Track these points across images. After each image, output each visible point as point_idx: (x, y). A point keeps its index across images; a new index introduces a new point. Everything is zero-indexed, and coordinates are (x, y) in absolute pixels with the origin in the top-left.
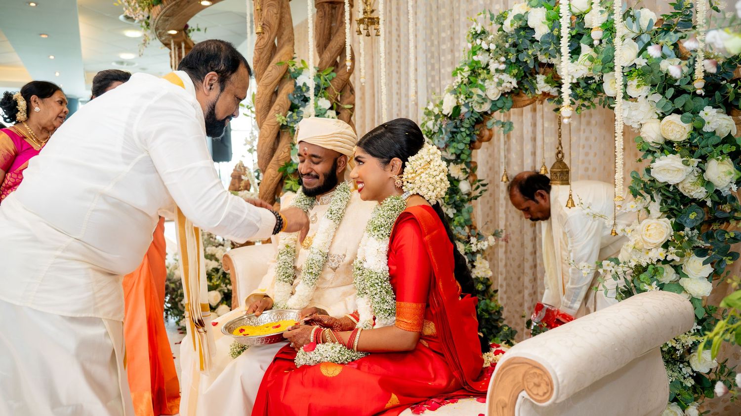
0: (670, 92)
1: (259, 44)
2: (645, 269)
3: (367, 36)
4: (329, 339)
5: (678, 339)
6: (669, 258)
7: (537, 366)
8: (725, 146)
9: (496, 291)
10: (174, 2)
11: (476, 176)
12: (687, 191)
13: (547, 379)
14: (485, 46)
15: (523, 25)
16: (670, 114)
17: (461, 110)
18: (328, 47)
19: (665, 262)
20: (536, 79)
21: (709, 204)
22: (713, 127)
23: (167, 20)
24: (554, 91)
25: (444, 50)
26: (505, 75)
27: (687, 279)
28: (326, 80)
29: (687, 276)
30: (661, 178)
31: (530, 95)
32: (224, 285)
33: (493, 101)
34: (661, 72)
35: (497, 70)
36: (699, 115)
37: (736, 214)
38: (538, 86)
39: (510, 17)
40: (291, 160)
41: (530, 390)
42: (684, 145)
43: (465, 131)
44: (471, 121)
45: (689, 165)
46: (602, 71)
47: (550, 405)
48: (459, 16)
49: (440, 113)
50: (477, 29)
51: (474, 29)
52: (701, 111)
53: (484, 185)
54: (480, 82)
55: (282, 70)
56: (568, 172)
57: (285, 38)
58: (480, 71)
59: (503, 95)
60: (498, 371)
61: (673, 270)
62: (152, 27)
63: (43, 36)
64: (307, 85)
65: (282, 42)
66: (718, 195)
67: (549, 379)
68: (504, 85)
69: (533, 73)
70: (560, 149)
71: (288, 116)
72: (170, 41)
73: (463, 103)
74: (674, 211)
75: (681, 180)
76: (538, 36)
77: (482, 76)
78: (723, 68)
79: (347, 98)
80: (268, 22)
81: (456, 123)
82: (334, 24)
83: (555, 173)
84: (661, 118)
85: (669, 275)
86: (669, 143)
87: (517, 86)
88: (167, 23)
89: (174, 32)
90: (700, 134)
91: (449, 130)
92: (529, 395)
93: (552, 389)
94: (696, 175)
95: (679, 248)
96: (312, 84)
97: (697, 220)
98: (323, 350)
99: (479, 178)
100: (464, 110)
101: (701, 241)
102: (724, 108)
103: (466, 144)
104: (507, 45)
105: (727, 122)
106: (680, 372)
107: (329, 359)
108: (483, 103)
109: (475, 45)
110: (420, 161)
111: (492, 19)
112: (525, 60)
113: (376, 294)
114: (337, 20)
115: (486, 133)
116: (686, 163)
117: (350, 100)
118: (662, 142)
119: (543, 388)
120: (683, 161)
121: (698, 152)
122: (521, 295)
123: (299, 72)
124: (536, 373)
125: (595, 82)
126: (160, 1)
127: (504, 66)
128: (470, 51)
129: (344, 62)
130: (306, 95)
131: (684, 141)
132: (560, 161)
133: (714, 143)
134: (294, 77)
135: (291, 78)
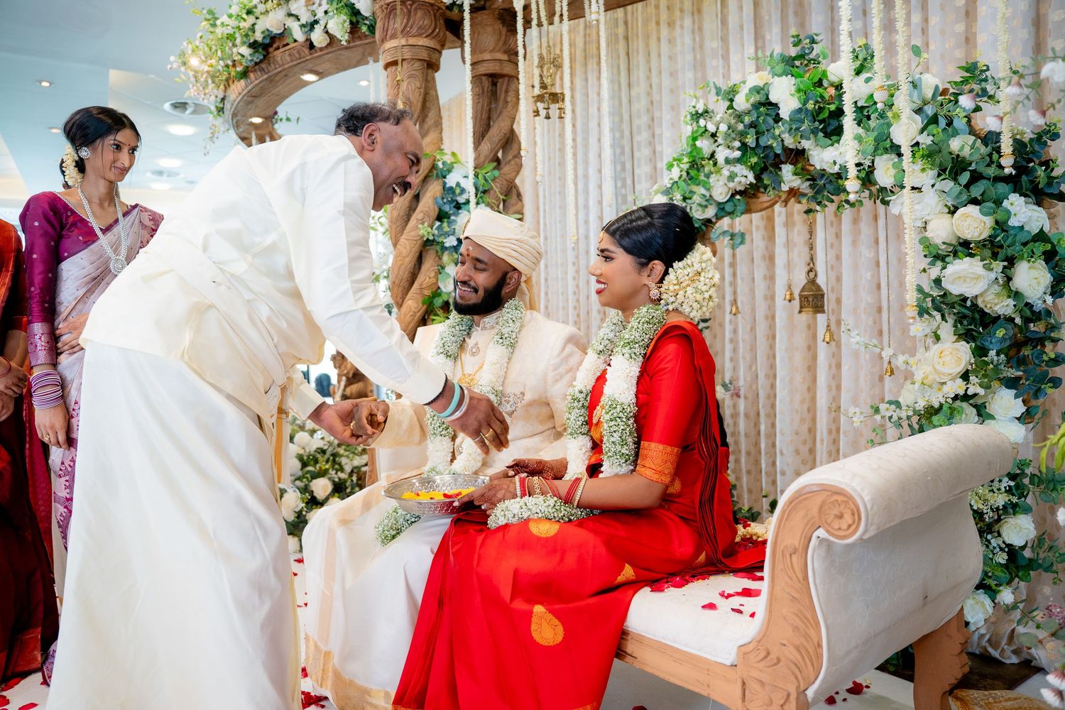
0: (965, 178)
2: (938, 411)
3: (547, 118)
4: (537, 491)
5: (986, 499)
6: (970, 392)
7: (839, 492)
8: (1037, 244)
10: (265, 76)
12: (988, 306)
13: (852, 507)
14: (712, 128)
15: (763, 100)
16: (965, 206)
18: (486, 138)
19: (966, 397)
20: (780, 169)
21: (1018, 321)
22: (1021, 220)
23: (251, 102)
24: (805, 187)
25: (639, 143)
26: (739, 166)
27: (993, 422)
28: (486, 180)
29: (992, 417)
30: (955, 289)
31: (771, 192)
32: (334, 472)
33: (719, 204)
34: (951, 153)
35: (728, 161)
36: (1003, 205)
37: (1052, 335)
38: (785, 179)
39: (743, 91)
40: (439, 288)
41: (829, 525)
42: (984, 245)
45: (992, 269)
46: (874, 154)
47: (856, 543)
48: (661, 97)
50: (698, 106)
51: (694, 107)
52: (1005, 201)
54: (702, 177)
56: (823, 296)
58: (703, 163)
59: (733, 195)
60: (783, 508)
61: (974, 411)
62: (228, 114)
64: (463, 186)
65: (426, 127)
66: (1029, 310)
67: (855, 505)
68: (737, 180)
69: (777, 165)
70: (811, 265)
71: (434, 228)
72: (251, 134)
74: (973, 334)
75: (982, 290)
76: (785, 113)
77: (707, 169)
78: (1031, 146)
79: (513, 205)
80: (409, 100)
83: (806, 297)
84: (953, 212)
85: (969, 417)
86: (965, 244)
87: (754, 182)
88: (250, 107)
89: (257, 120)
90: (1003, 230)
92: (828, 532)
95: (985, 376)
96: (469, 185)
97: (1005, 339)
101: (1010, 369)
102: (1034, 198)
104: (742, 127)
105: (1037, 214)
106: (989, 546)
108: (706, 206)
109: (697, 128)
110: (688, 270)
111: (718, 94)
112: (768, 144)
114: (498, 99)
116: (988, 268)
117: (517, 208)
118: (955, 242)
120: (984, 265)
121: (1004, 253)
123: (449, 169)
124: (836, 501)
125: (864, 169)
126: (245, 74)
127: (738, 154)
128: (689, 137)
129: (510, 157)
130: (461, 200)
131: (985, 240)
132: (812, 282)
133: (1024, 240)
134: (444, 174)
135: (438, 176)
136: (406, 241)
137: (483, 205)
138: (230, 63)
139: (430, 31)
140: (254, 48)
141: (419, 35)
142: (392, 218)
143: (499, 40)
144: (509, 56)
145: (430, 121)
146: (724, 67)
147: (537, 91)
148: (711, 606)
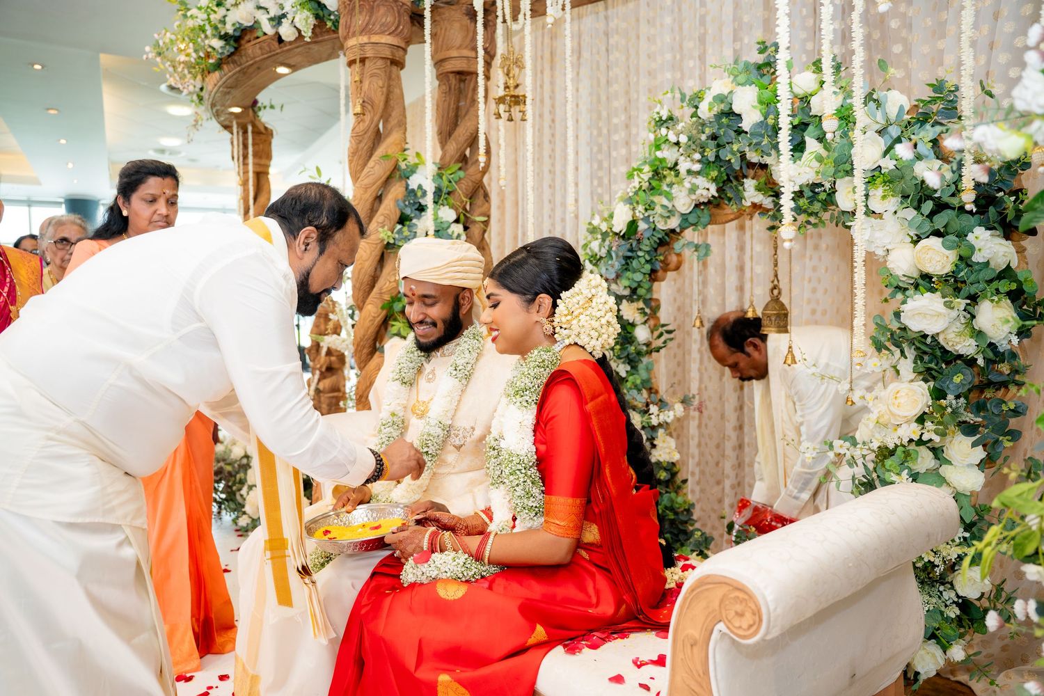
0: (928, 206)
1: (357, 129)
2: (892, 453)
3: (508, 120)
4: (449, 546)
5: (938, 551)
6: (925, 438)
7: (740, 587)
8: (1003, 281)
9: (685, 481)
10: (238, 69)
11: (658, 319)
12: (950, 344)
13: (753, 607)
14: (673, 139)
15: (726, 109)
16: (928, 237)
17: (638, 226)
18: (453, 136)
19: (920, 442)
20: (742, 184)
21: (981, 362)
22: (986, 255)
23: (229, 93)
24: (768, 202)
25: (616, 142)
26: (700, 178)
27: (950, 467)
28: (450, 182)
29: (949, 463)
30: (915, 325)
31: (734, 206)
33: (683, 215)
34: (915, 178)
35: (689, 172)
36: (967, 238)
37: (1017, 378)
38: (746, 194)
39: (709, 98)
41: (730, 621)
42: (946, 281)
43: (644, 256)
44: (653, 243)
45: (953, 308)
46: (834, 176)
47: (758, 643)
48: (638, 95)
49: (609, 230)
50: (661, 113)
51: (658, 113)
52: (970, 234)
53: (669, 332)
54: (665, 188)
55: (389, 166)
56: (786, 315)
57: (393, 121)
58: (665, 173)
59: (696, 206)
60: (686, 594)
61: (931, 455)
62: (207, 102)
63: (52, 112)
64: (424, 188)
65: (389, 127)
66: (992, 350)
67: (756, 606)
68: (698, 192)
69: (740, 177)
70: (776, 282)
71: (395, 231)
72: (232, 122)
73: (642, 216)
74: (933, 372)
75: (943, 328)
76: (746, 125)
77: (668, 180)
78: (999, 175)
79: (479, 207)
80: (370, 99)
81: (631, 245)
82: (462, 104)
83: (769, 316)
84: (915, 242)
85: (925, 460)
86: (927, 277)
87: (716, 195)
88: (227, 97)
89: (237, 110)
90: (968, 266)
91: (621, 254)
92: (728, 628)
93: (761, 620)
94: (963, 320)
95: (939, 423)
96: (430, 187)
97: (964, 385)
98: (442, 561)
99: (662, 322)
100: (642, 226)
101: (969, 415)
102: (1001, 229)
103: (645, 274)
104: (703, 137)
105: (1004, 248)
106: (939, 597)
107: (448, 575)
108: (668, 217)
109: (659, 136)
110: (578, 298)
111: (682, 100)
112: (727, 159)
113: (517, 485)
114: (466, 97)
115: (673, 259)
116: (949, 306)
117: (483, 209)
118: (916, 275)
119: (748, 619)
120: (945, 302)
121: (966, 290)
122: (721, 487)
123: (413, 170)
124: (738, 597)
125: (825, 191)
126: (219, 66)
127: (698, 166)
128: (652, 145)
129: (476, 157)
130: (422, 202)
131: (947, 275)
132: (776, 300)
133: (988, 278)
134: (408, 175)
135: (400, 177)
136: (366, 244)
137: (447, 207)
138: (202, 54)
139: (393, 28)
140: (226, 40)
141: (382, 33)
143: (466, 36)
146: (701, 69)
148: (618, 679)
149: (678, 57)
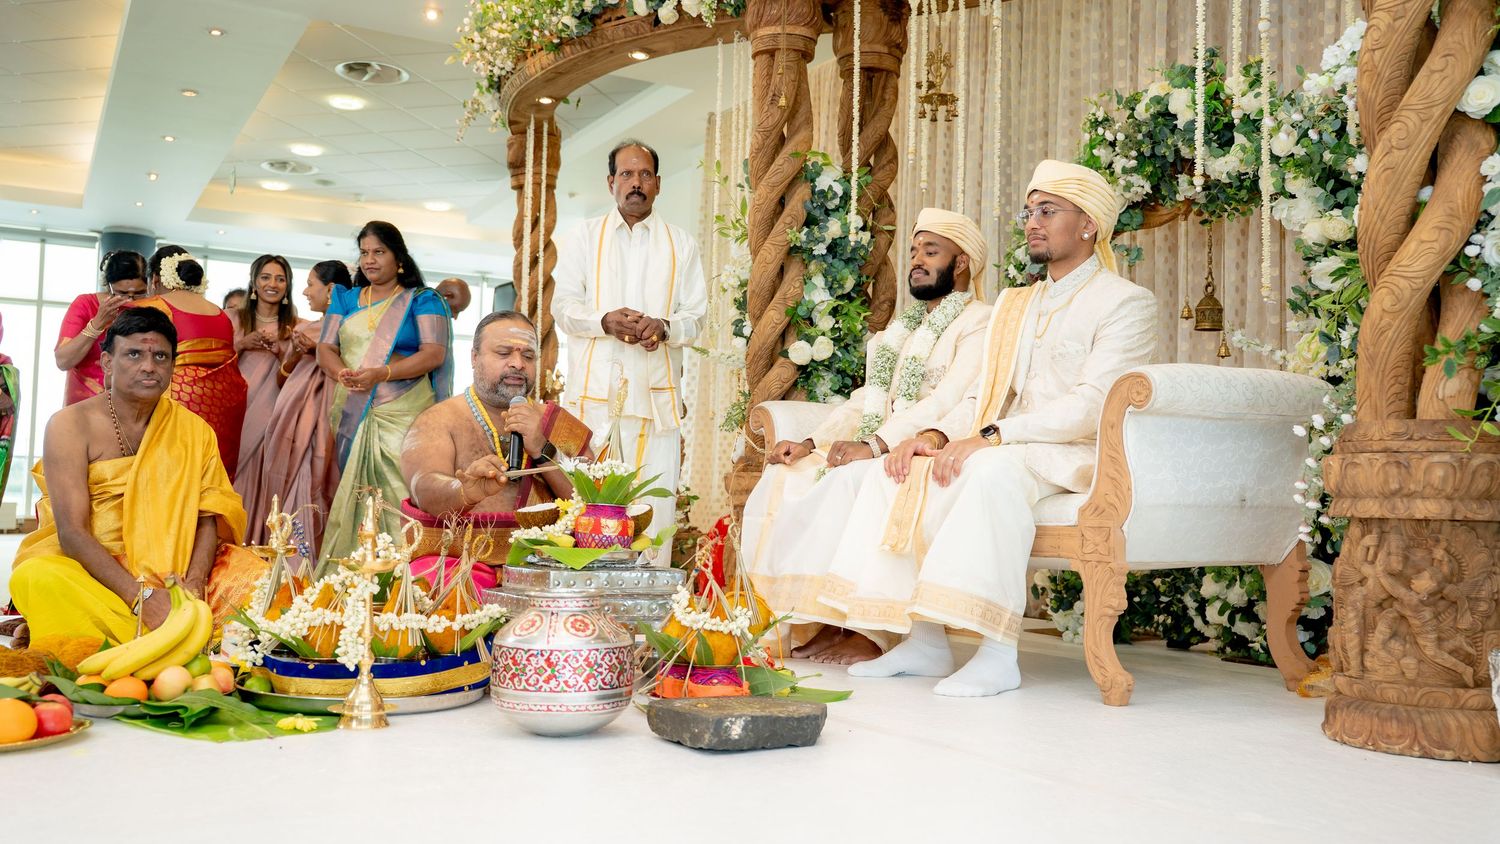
0: (1332, 184)
14: (1109, 137)
15: (1162, 110)
16: (1332, 210)
20: (1176, 179)
23: (550, 79)
24: (1201, 197)
26: (1135, 175)
28: (859, 185)
31: (1168, 202)
35: (1125, 171)
38: (1180, 189)
39: (1145, 100)
40: (803, 298)
50: (1098, 114)
51: (1094, 114)
55: (797, 164)
56: (1221, 311)
57: (799, 125)
62: (508, 92)
64: (835, 189)
65: (797, 123)
68: (1133, 190)
69: (1174, 173)
70: (1210, 279)
71: (803, 233)
76: (1179, 123)
79: (886, 215)
82: (867, 103)
83: (1203, 312)
84: (1323, 216)
86: (1333, 244)
87: (1151, 193)
88: (546, 85)
89: (546, 101)
104: (1140, 137)
109: (1096, 136)
111: (1119, 102)
112: (1162, 153)
114: (874, 96)
117: (889, 219)
118: (1323, 242)
123: (819, 170)
126: (557, 47)
127: (1134, 163)
128: (1087, 144)
129: (884, 162)
130: (831, 205)
132: (1210, 296)
134: (813, 176)
135: (806, 178)
136: (772, 247)
139: (809, 19)
140: (581, 19)
141: (797, 24)
142: (754, 221)
143: (879, 30)
144: (890, 48)
145: (800, 118)
147: (923, 91)
149: (1106, 56)
